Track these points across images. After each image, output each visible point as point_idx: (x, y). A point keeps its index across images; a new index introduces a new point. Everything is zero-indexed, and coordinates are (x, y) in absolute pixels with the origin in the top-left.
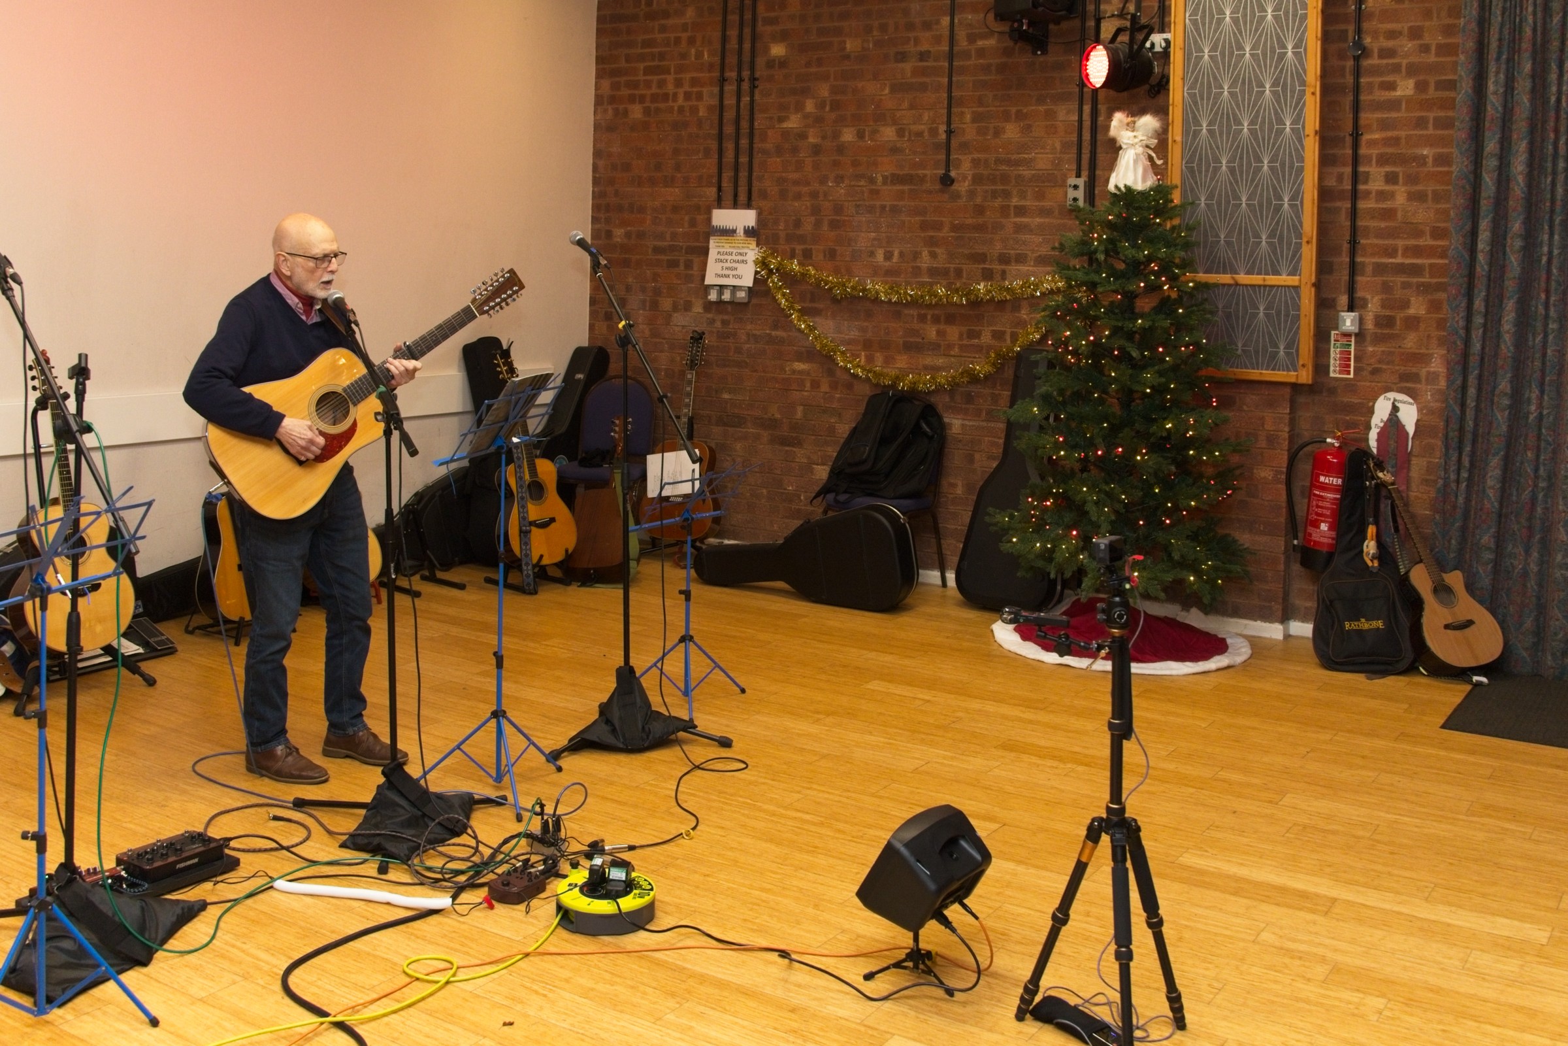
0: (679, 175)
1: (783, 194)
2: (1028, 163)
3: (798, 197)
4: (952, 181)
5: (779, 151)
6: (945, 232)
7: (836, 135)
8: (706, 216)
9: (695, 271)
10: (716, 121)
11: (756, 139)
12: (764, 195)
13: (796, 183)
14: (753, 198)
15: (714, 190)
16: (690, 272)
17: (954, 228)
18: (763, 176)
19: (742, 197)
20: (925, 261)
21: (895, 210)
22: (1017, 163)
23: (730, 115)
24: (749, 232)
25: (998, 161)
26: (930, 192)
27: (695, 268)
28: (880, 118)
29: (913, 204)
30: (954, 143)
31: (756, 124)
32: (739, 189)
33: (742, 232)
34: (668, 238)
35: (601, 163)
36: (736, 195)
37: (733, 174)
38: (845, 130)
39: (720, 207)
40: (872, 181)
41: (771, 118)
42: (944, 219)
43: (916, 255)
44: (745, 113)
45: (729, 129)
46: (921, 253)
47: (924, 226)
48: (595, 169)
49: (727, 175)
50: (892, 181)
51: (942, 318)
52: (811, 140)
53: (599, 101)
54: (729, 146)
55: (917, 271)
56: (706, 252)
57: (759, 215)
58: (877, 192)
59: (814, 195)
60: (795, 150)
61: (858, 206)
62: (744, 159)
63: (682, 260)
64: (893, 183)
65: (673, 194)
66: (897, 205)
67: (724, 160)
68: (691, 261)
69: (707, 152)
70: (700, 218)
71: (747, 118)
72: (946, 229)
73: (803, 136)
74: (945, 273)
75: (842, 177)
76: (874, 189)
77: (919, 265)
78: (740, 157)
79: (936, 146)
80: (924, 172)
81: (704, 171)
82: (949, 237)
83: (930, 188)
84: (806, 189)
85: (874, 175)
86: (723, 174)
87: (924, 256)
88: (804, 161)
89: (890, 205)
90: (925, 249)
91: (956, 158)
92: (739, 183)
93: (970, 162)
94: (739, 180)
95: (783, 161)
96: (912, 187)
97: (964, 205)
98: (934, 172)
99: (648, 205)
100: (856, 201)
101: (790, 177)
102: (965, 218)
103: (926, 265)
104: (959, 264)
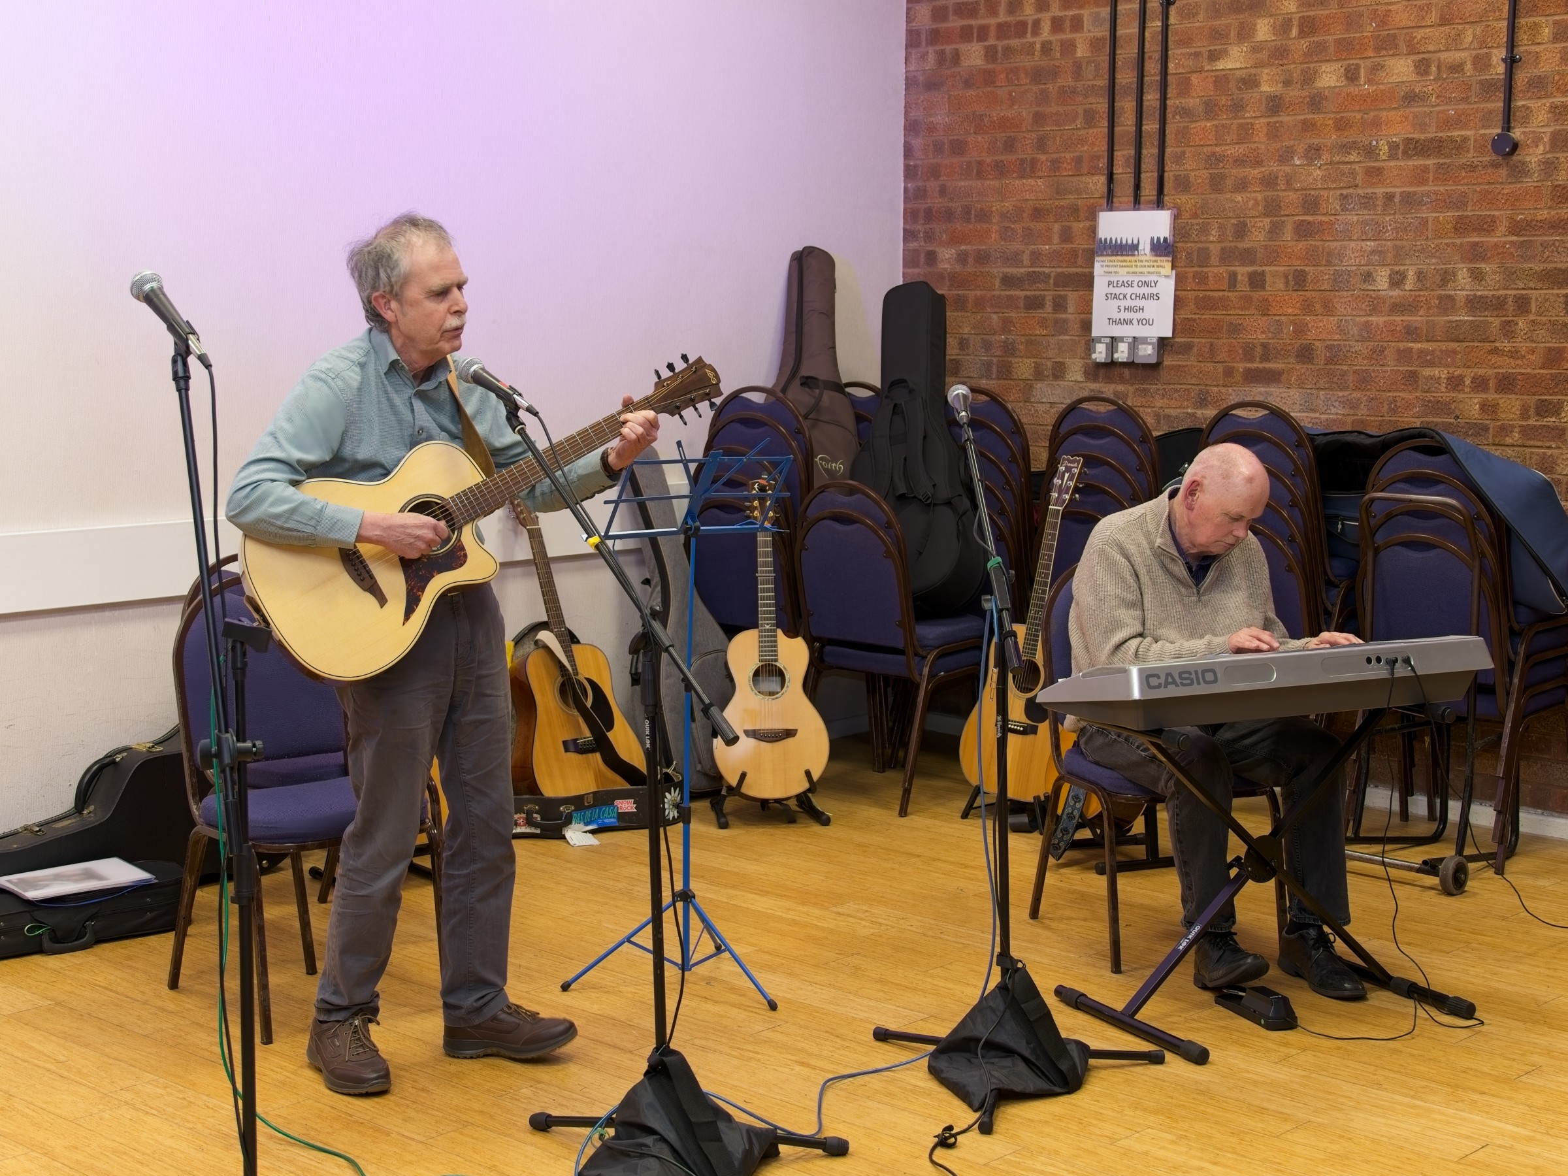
0: (1043, 157)
1: (1216, 183)
3: (1242, 186)
4: (1515, 146)
5: (1210, 109)
6: (1500, 237)
7: (1309, 78)
8: (1088, 224)
9: (1071, 315)
10: (1105, 65)
11: (1171, 92)
12: (1184, 185)
13: (1239, 162)
14: (1166, 191)
15: (1102, 180)
16: (1064, 316)
17: (1516, 228)
18: (1184, 153)
19: (1149, 189)
20: (1463, 286)
21: (1409, 200)
23: (1127, 53)
24: (1160, 248)
26: (1473, 168)
27: (1070, 310)
28: (1387, 44)
29: (1441, 189)
30: (1522, 77)
31: (1171, 66)
32: (1143, 176)
33: (1148, 247)
34: (1026, 262)
35: (917, 142)
36: (1137, 187)
37: (1132, 152)
38: (1324, 67)
39: (1111, 205)
40: (1370, 152)
41: (1197, 55)
42: (1496, 213)
43: (1446, 277)
44: (1153, 48)
45: (1126, 78)
46: (1454, 273)
47: (1461, 226)
48: (908, 152)
49: (1124, 153)
50: (1405, 153)
51: (1492, 384)
52: (1265, 88)
53: (913, 40)
54: (1127, 106)
55: (1447, 304)
56: (1087, 282)
57: (1176, 218)
58: (1379, 172)
59: (1269, 182)
60: (1237, 108)
61: (1345, 197)
62: (1151, 127)
63: (1049, 296)
64: (1407, 155)
65: (1034, 189)
66: (1415, 193)
67: (1117, 129)
68: (1064, 298)
69: (1090, 118)
70: (1078, 227)
71: (1157, 56)
72: (1502, 228)
73: (1250, 82)
74: (1499, 305)
75: (1318, 149)
76: (1374, 167)
77: (1452, 293)
78: (1144, 123)
79: (1487, 88)
80: (1463, 133)
81: (1085, 148)
82: (1505, 243)
83: (1475, 160)
84: (1256, 171)
85: (1374, 143)
86: (1115, 153)
87: (1460, 277)
88: (1252, 124)
89: (1401, 193)
90: (1463, 266)
91: (1523, 106)
92: (1143, 166)
93: (1549, 112)
94: (1143, 161)
95: (1217, 126)
96: (1441, 161)
97: (1535, 187)
98: (1483, 131)
99: (994, 209)
100: (1341, 188)
101: (1229, 152)
102: (1536, 208)
103: (1465, 293)
104: (1523, 289)
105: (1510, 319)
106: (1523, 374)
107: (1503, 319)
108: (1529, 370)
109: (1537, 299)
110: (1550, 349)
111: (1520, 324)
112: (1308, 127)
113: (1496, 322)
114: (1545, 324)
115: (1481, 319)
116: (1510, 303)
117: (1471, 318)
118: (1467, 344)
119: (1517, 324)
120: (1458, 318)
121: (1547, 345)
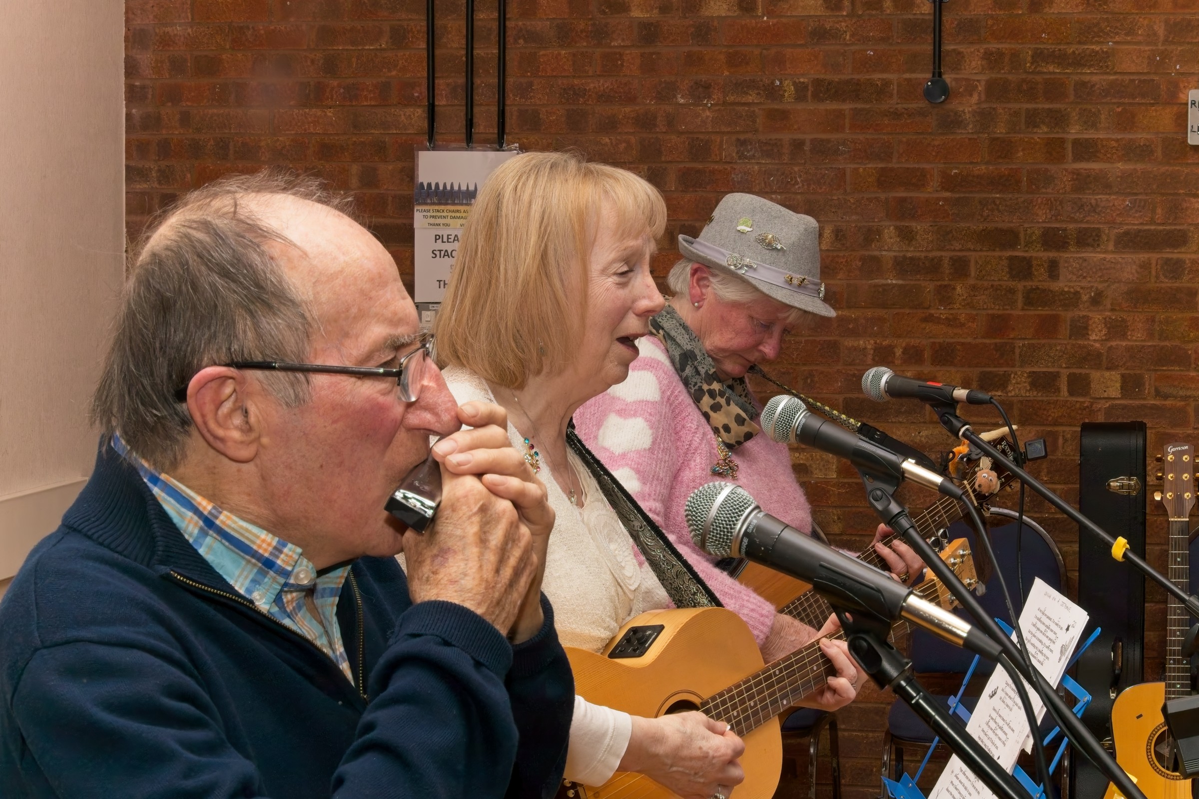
0: (335, 83)
2: (1101, 60)
4: (948, 93)
5: (565, 34)
6: (931, 191)
7: (693, 5)
11: (512, 12)
12: (532, 122)
13: (605, 98)
14: (507, 127)
15: (419, 111)
17: (949, 183)
18: (531, 84)
19: (485, 124)
20: (890, 246)
21: (822, 150)
22: (1079, 61)
25: (1039, 56)
29: (861, 137)
30: (949, 20)
32: (476, 110)
36: (470, 124)
37: (461, 80)
39: (434, 145)
40: (773, 93)
42: (927, 166)
43: (871, 236)
46: (879, 232)
47: (885, 180)
49: (449, 82)
50: (816, 95)
51: (927, 354)
54: (452, 24)
55: (872, 265)
58: (784, 115)
59: (646, 122)
60: (600, 34)
61: (742, 143)
62: (486, 51)
64: (816, 97)
66: (828, 141)
67: (439, 52)
69: (402, 37)
70: (386, 169)
72: (934, 183)
74: (933, 268)
75: (707, 87)
76: (777, 110)
77: (876, 253)
78: (475, 46)
79: (912, 28)
80: (885, 76)
81: (394, 73)
82: (939, 199)
83: (899, 106)
84: (628, 109)
85: (778, 83)
86: (436, 81)
87: (886, 236)
88: (621, 55)
89: (812, 140)
90: (887, 223)
91: (954, 50)
92: (476, 98)
93: (983, 58)
94: (475, 92)
95: (574, 55)
96: (859, 106)
97: (970, 139)
98: (907, 76)
99: (262, 144)
100: (738, 132)
101: (592, 85)
102: (971, 163)
103: (892, 254)
104: (960, 250)
105: (946, 283)
106: (963, 344)
107: (939, 283)
108: (969, 340)
109: (977, 262)
110: (993, 317)
111: (958, 289)
112: (693, 60)
113: (929, 286)
114: (986, 289)
115: (912, 283)
116: (946, 265)
117: (900, 282)
118: (896, 311)
119: (954, 289)
120: (883, 282)
121: (990, 312)
